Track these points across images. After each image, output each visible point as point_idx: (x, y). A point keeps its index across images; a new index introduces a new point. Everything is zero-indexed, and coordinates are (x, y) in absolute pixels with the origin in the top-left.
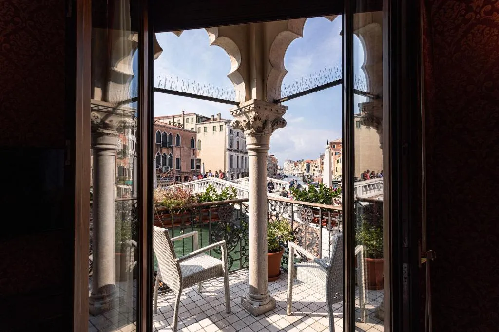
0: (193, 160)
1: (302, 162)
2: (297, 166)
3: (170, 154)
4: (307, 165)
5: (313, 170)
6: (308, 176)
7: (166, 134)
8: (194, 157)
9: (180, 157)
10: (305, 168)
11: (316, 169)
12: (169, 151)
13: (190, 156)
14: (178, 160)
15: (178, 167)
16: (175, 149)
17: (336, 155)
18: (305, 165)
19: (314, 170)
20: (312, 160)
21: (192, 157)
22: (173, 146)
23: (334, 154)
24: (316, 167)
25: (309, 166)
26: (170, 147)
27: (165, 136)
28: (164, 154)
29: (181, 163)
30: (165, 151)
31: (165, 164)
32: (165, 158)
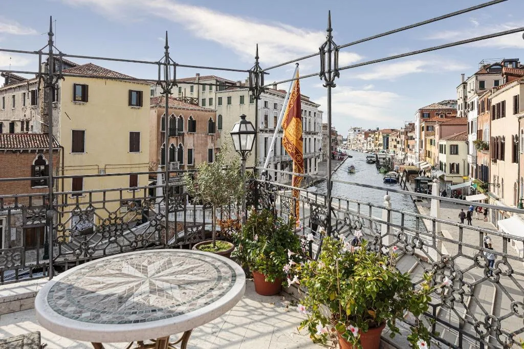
0: (212, 150)
1: (377, 133)
2: (369, 139)
3: (180, 145)
4: (384, 137)
5: (393, 147)
6: (384, 159)
7: (175, 118)
8: (213, 145)
9: (193, 148)
10: (381, 142)
11: (399, 146)
12: (179, 140)
13: (207, 144)
14: (190, 151)
15: (190, 161)
16: (186, 137)
17: (428, 130)
18: (381, 137)
19: (395, 147)
20: (392, 130)
21: (210, 145)
22: (184, 133)
23: (425, 129)
24: (398, 143)
25: (388, 139)
26: (179, 135)
27: (173, 119)
28: (172, 145)
29: (194, 155)
30: (173, 141)
31: (172, 159)
32: (173, 151)
